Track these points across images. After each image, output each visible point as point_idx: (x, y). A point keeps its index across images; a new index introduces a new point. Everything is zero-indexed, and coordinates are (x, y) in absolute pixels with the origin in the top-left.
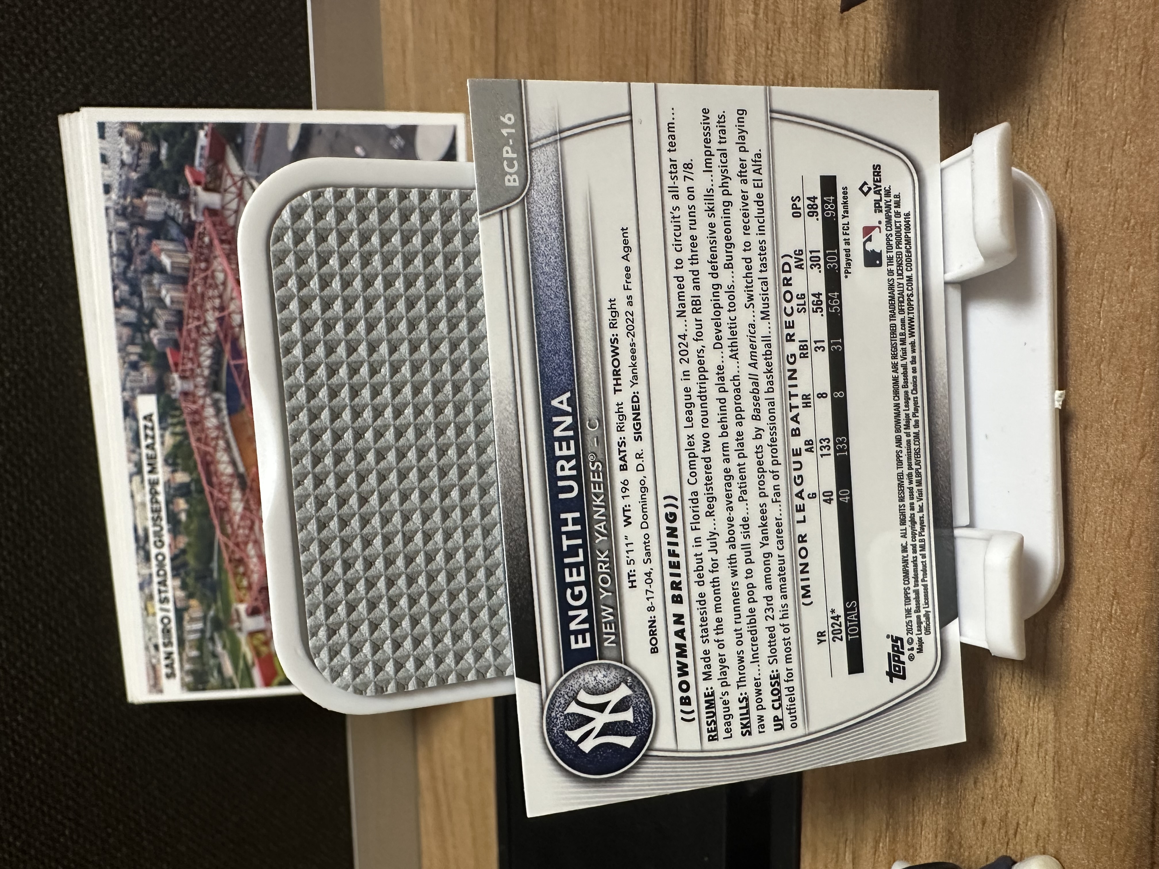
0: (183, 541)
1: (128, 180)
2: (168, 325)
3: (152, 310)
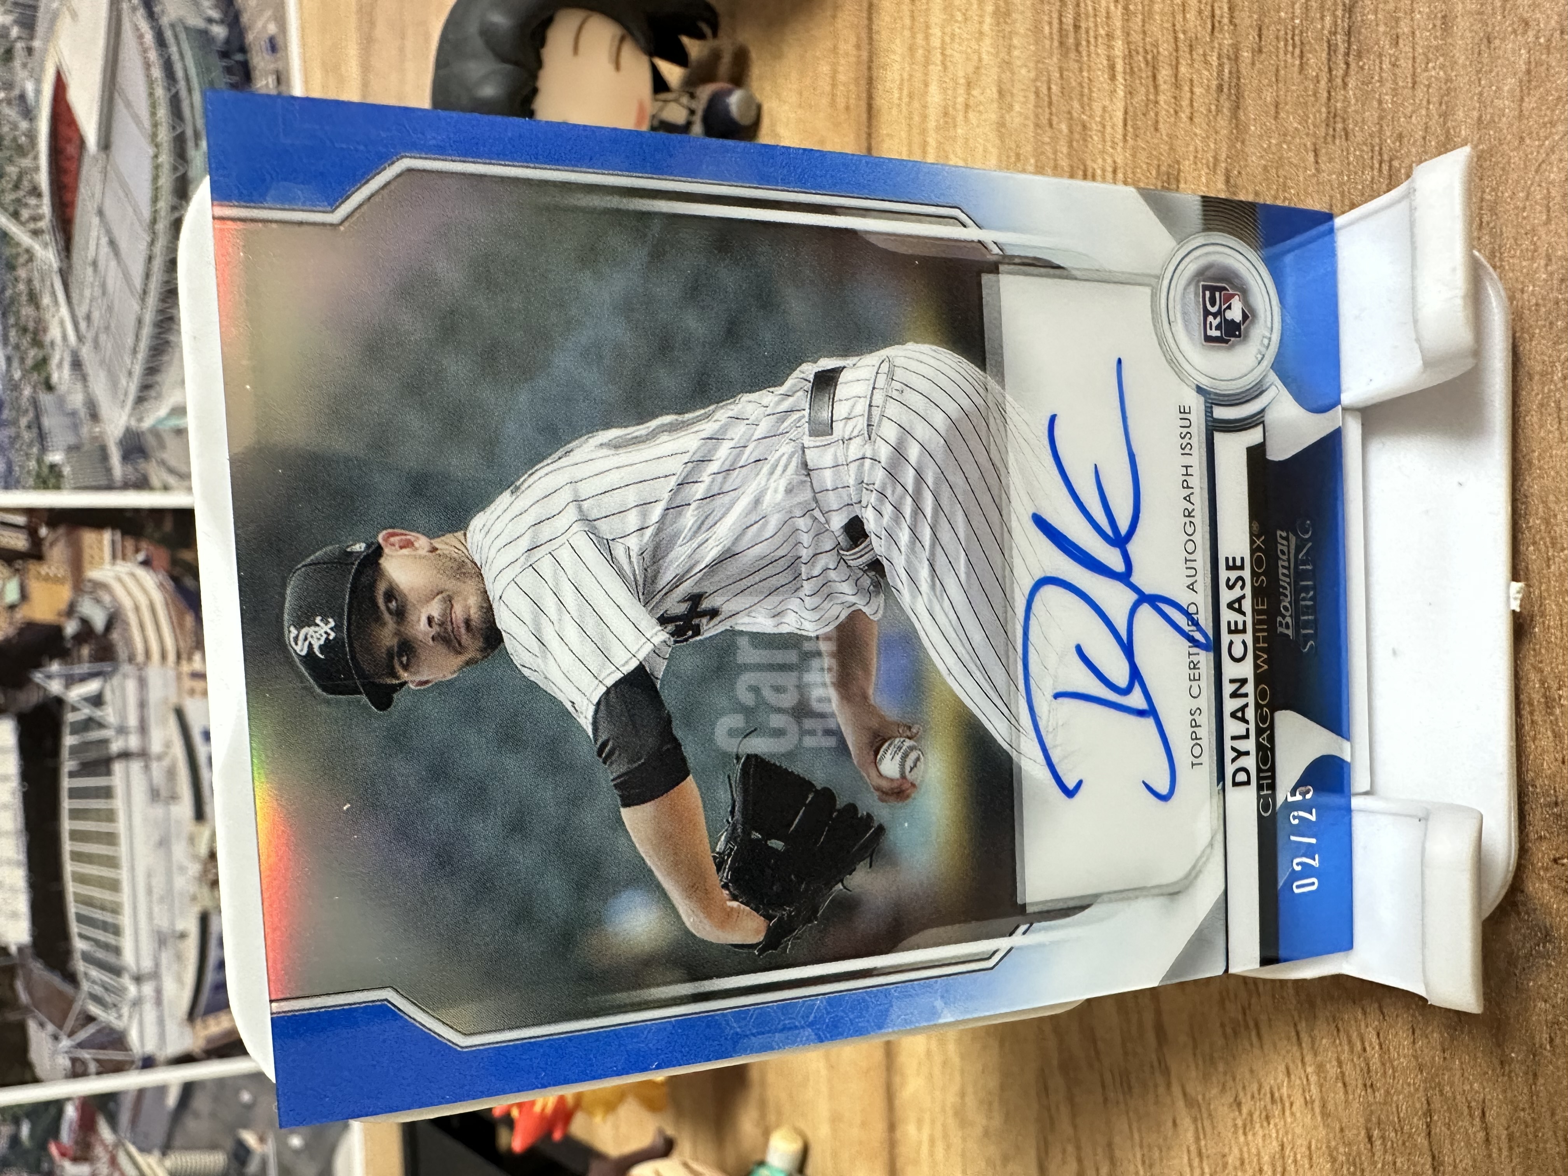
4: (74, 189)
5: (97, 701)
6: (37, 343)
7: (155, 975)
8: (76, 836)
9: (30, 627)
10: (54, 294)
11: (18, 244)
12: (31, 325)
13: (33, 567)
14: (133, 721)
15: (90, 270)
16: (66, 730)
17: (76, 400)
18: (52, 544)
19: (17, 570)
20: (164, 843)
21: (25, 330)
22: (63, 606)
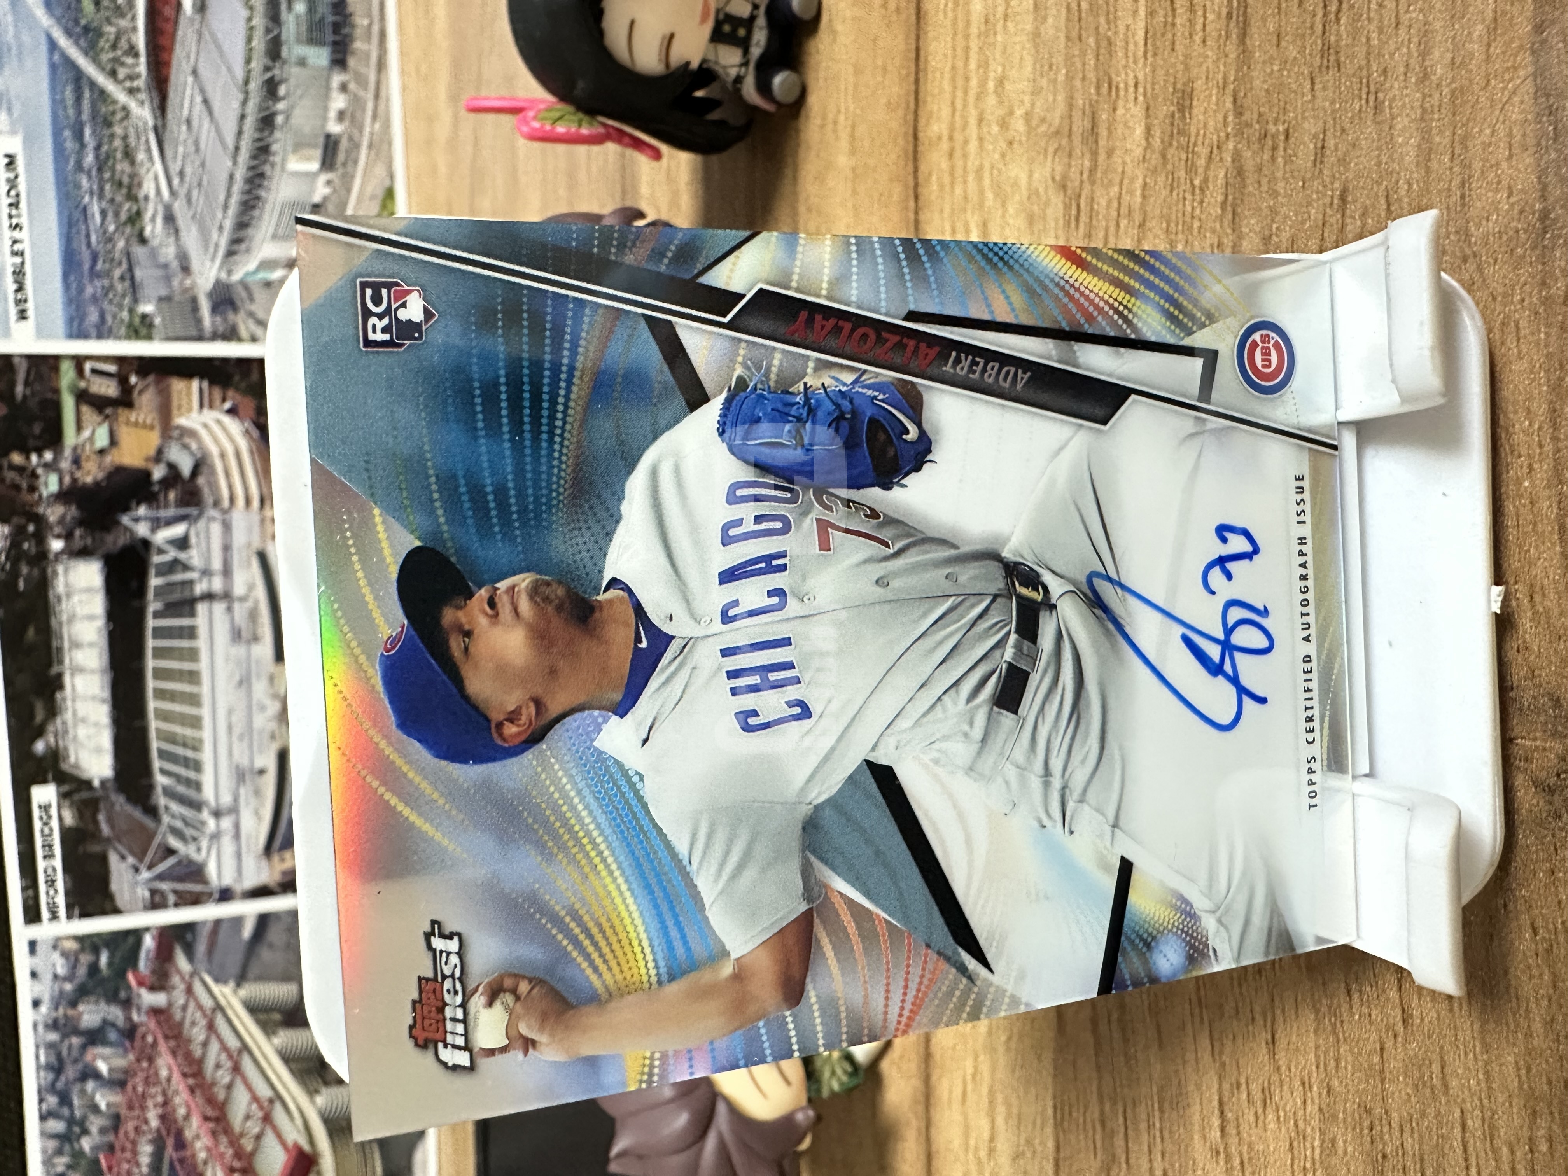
1: (62, 992)
2: (102, 1131)
3: (84, 1118)
4: (170, 50)
5: (182, 543)
6: (132, 197)
7: (234, 810)
8: (159, 674)
9: (119, 471)
10: (149, 150)
11: (115, 102)
12: (126, 180)
13: (123, 413)
14: (217, 564)
15: (184, 128)
16: (152, 571)
17: (169, 252)
18: (141, 392)
19: (107, 417)
20: (244, 682)
21: (120, 184)
22: (152, 452)
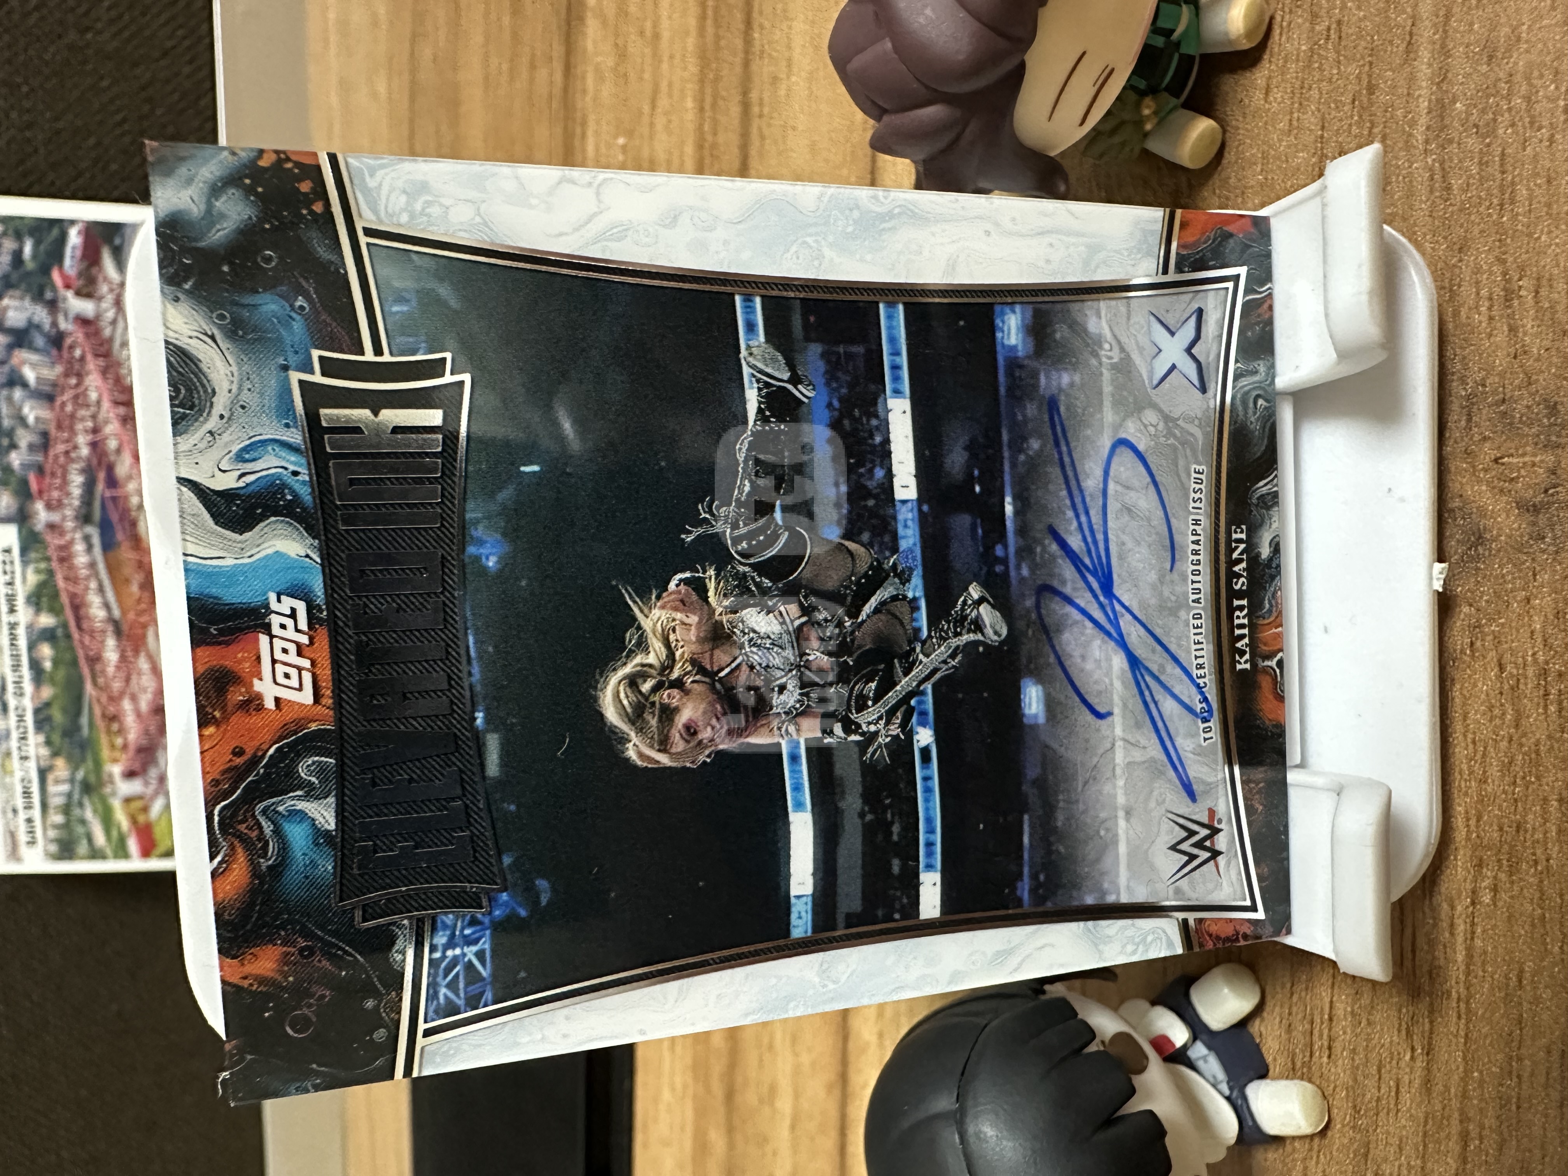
0: (47, 692)
2: (31, 447)
3: (13, 430)
